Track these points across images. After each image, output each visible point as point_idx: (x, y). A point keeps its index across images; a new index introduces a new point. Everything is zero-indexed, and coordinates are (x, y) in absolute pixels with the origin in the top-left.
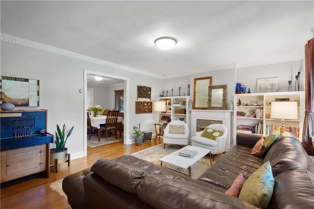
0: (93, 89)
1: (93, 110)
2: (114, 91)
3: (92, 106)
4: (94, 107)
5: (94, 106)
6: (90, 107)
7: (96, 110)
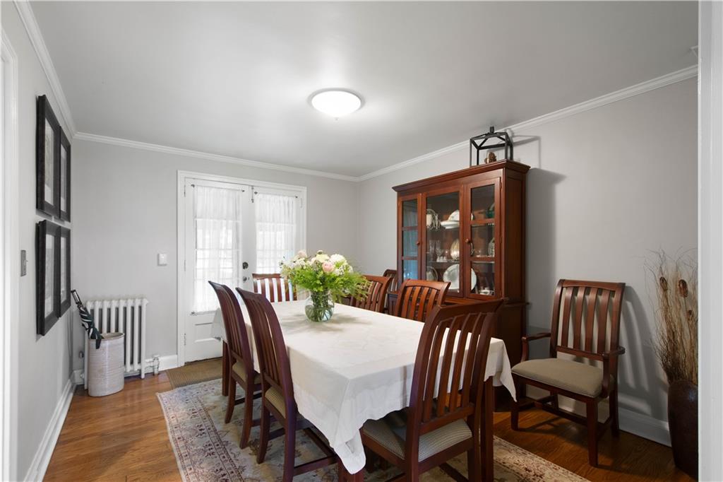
0: (305, 190)
1: (307, 284)
2: (394, 188)
3: (301, 262)
4: (311, 263)
5: (308, 258)
6: (287, 263)
7: (323, 280)
